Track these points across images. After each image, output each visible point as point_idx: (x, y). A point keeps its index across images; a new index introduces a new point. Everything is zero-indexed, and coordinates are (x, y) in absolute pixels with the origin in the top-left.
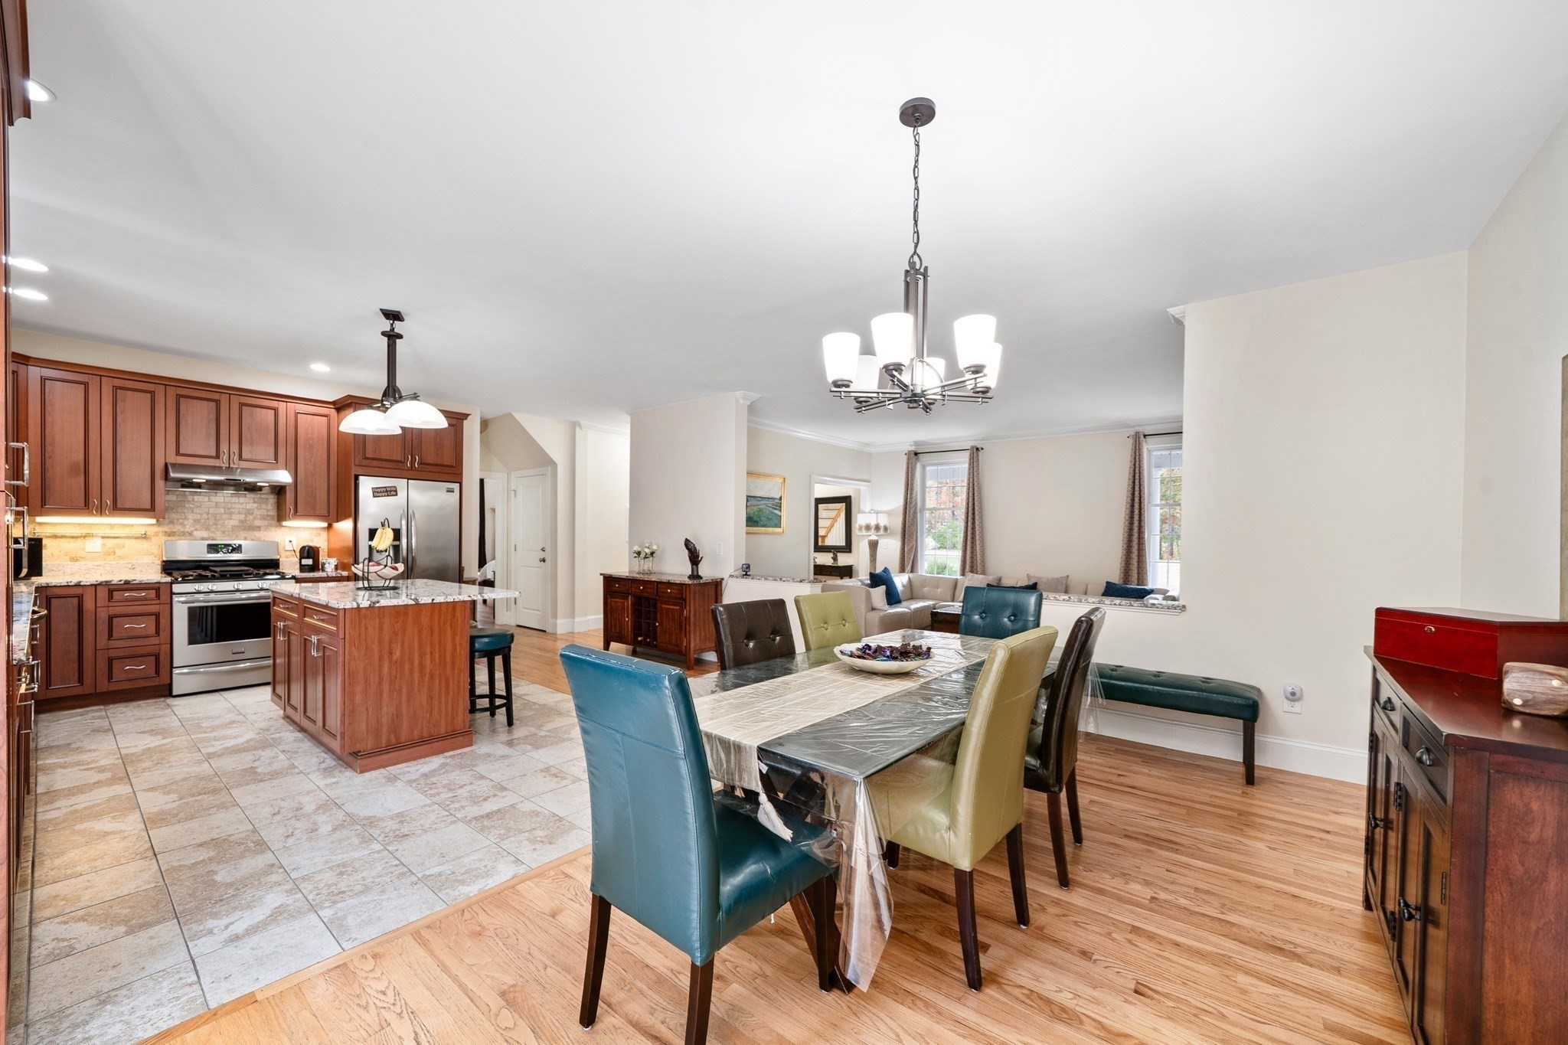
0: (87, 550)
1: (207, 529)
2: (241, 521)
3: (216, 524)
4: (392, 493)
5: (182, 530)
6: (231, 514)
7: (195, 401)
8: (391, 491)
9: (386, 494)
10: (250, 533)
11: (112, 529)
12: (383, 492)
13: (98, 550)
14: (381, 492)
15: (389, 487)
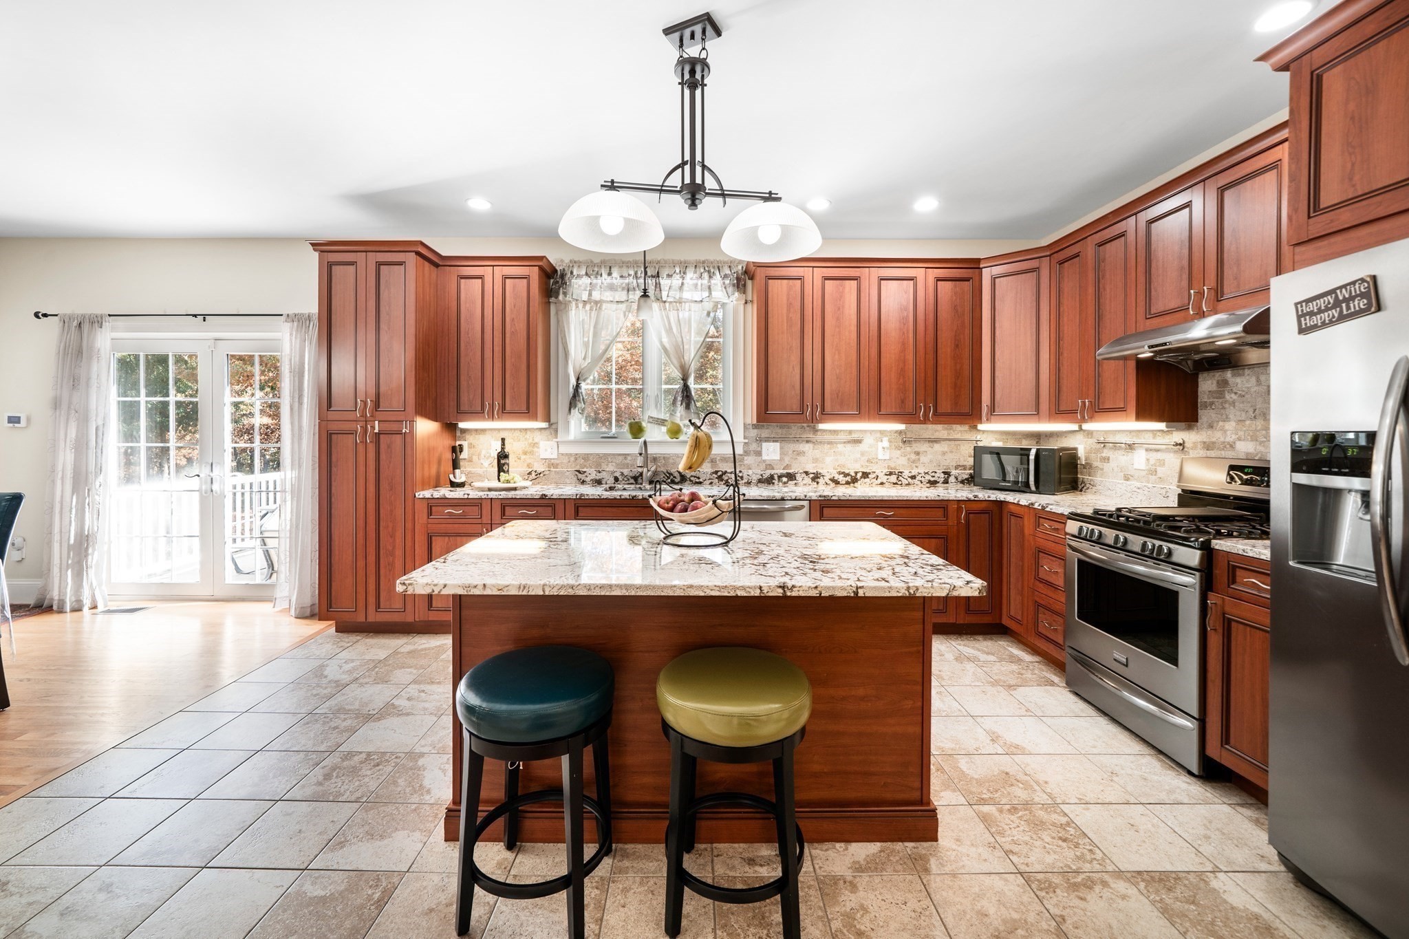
0: (1135, 466)
4: (1363, 303)
7: (1166, 219)
8: (1356, 298)
9: (1336, 313)
11: (1154, 438)
12: (1327, 309)
13: (1143, 466)
14: (1320, 311)
15: (1345, 286)
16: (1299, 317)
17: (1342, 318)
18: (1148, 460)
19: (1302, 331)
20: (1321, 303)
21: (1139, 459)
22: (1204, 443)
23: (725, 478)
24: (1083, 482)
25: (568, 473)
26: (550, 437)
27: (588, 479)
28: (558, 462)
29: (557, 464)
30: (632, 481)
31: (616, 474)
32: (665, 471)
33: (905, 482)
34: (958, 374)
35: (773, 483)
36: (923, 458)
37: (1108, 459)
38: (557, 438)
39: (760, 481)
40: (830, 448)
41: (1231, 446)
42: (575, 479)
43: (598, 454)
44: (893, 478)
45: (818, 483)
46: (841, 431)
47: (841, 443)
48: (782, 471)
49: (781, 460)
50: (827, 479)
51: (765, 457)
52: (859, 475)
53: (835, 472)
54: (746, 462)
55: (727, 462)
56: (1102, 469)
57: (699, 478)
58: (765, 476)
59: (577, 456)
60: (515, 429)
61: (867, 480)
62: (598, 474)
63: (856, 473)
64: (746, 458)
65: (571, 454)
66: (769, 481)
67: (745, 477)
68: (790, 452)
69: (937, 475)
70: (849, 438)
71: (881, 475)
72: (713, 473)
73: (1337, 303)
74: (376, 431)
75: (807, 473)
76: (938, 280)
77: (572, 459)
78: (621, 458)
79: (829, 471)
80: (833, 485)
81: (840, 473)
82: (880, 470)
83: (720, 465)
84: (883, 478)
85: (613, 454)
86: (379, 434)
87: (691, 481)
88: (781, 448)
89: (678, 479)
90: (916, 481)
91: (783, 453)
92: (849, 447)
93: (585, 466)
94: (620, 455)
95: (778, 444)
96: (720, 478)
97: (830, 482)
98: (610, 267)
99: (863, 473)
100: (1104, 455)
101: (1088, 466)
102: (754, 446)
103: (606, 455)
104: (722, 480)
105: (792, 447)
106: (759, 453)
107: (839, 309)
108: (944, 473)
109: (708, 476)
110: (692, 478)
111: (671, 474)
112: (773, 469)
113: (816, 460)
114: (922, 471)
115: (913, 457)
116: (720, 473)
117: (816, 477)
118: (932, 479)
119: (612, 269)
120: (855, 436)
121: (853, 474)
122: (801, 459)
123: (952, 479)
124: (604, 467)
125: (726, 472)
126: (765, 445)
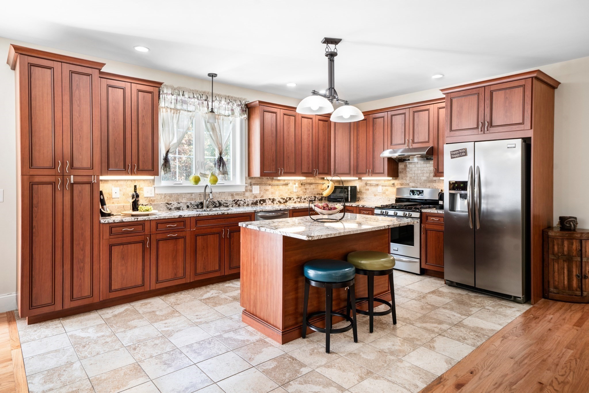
0: (378, 191)
1: (414, 182)
2: (428, 177)
3: (417, 179)
4: (464, 154)
5: (406, 182)
6: (423, 173)
7: (397, 116)
8: (462, 152)
9: (459, 155)
10: (431, 184)
11: (385, 182)
12: (457, 154)
13: (381, 191)
14: (456, 154)
15: (461, 150)
16: (451, 155)
17: (460, 156)
18: (382, 189)
19: (452, 158)
20: (456, 152)
21: (380, 189)
22: (400, 183)
23: (238, 203)
24: (359, 198)
25: (161, 205)
26: (150, 184)
27: (173, 208)
28: (155, 199)
29: (154, 200)
30: (196, 207)
31: (187, 204)
32: (212, 201)
33: (302, 201)
34: (324, 158)
35: (257, 204)
36: (308, 191)
37: (368, 189)
38: (154, 185)
39: (252, 204)
40: (278, 188)
41: (408, 184)
42: (166, 208)
43: (177, 194)
44: (299, 200)
45: (274, 203)
46: (281, 180)
47: (281, 185)
48: (261, 199)
49: (260, 193)
50: (277, 201)
51: (254, 192)
52: (288, 199)
53: (280, 198)
54: (246, 195)
55: (238, 195)
56: (366, 193)
57: (227, 204)
58: (254, 201)
59: (165, 195)
60: (128, 180)
61: (291, 201)
62: (178, 204)
63: (287, 198)
64: (246, 193)
65: (162, 194)
66: (255, 204)
67: (246, 202)
68: (263, 190)
69: (312, 198)
70: (285, 183)
71: (295, 199)
72: (233, 201)
73: (459, 153)
74: (72, 182)
75: (270, 199)
76: (319, 120)
77: (163, 197)
78: (189, 195)
79: (278, 198)
80: (279, 203)
81: (281, 198)
82: (295, 197)
83: (235, 197)
84: (296, 200)
85: (185, 193)
86: (73, 184)
87: (223, 205)
88: (260, 188)
89: (218, 205)
90: (306, 201)
91: (260, 191)
92: (284, 186)
93: (170, 200)
94: (188, 193)
95: (258, 186)
96: (236, 203)
97: (278, 203)
98: (184, 92)
99: (289, 198)
100: (366, 188)
101: (360, 192)
102: (249, 187)
103: (181, 194)
104: (237, 204)
105: (264, 187)
106: (251, 191)
107: (289, 128)
108: (314, 197)
109: (231, 203)
110: (224, 204)
111: (214, 202)
112: (257, 198)
113: (272, 193)
114: (308, 196)
115: (305, 190)
116: (236, 201)
117: (273, 200)
118: (311, 199)
119: (185, 93)
120: (286, 182)
121: (286, 199)
122: (267, 193)
123: (316, 199)
124: (180, 200)
125: (239, 200)
126: (254, 187)
